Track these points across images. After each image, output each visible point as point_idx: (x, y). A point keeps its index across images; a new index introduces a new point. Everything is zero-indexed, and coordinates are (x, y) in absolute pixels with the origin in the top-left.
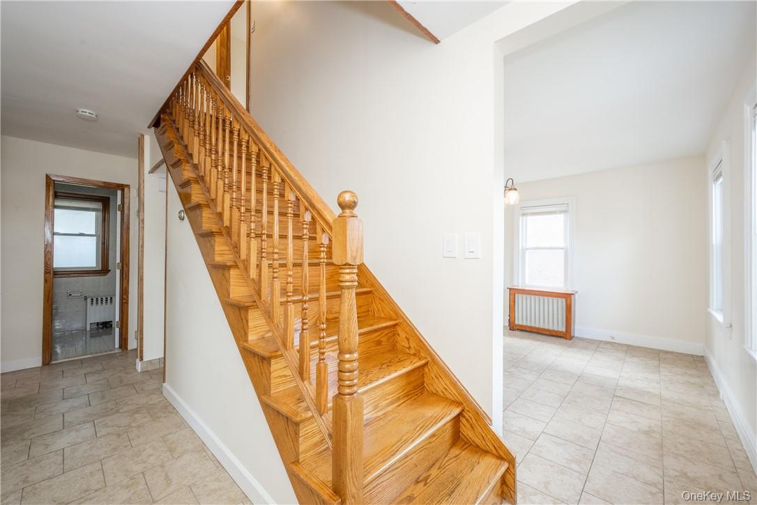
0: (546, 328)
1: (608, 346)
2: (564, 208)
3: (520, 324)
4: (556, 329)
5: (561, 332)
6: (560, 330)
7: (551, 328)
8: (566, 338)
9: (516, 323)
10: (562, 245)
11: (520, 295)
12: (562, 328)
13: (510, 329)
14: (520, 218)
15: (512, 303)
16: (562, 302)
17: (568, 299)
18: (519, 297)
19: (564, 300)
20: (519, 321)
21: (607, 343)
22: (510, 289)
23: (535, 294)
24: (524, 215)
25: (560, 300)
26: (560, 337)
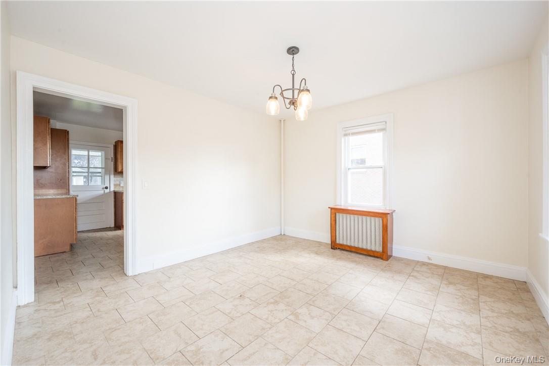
0: (365, 247)
1: (424, 269)
2: (381, 126)
3: (341, 243)
4: (373, 249)
5: (378, 252)
6: (377, 250)
7: (369, 248)
8: (382, 259)
9: (338, 242)
10: (381, 164)
11: (341, 215)
12: (378, 248)
13: (332, 248)
14: (343, 140)
15: (333, 223)
16: (378, 222)
17: (385, 219)
18: (340, 217)
19: (381, 219)
20: (339, 241)
21: (424, 264)
22: (332, 209)
23: (353, 214)
24: (346, 135)
25: (377, 219)
26: (377, 257)
